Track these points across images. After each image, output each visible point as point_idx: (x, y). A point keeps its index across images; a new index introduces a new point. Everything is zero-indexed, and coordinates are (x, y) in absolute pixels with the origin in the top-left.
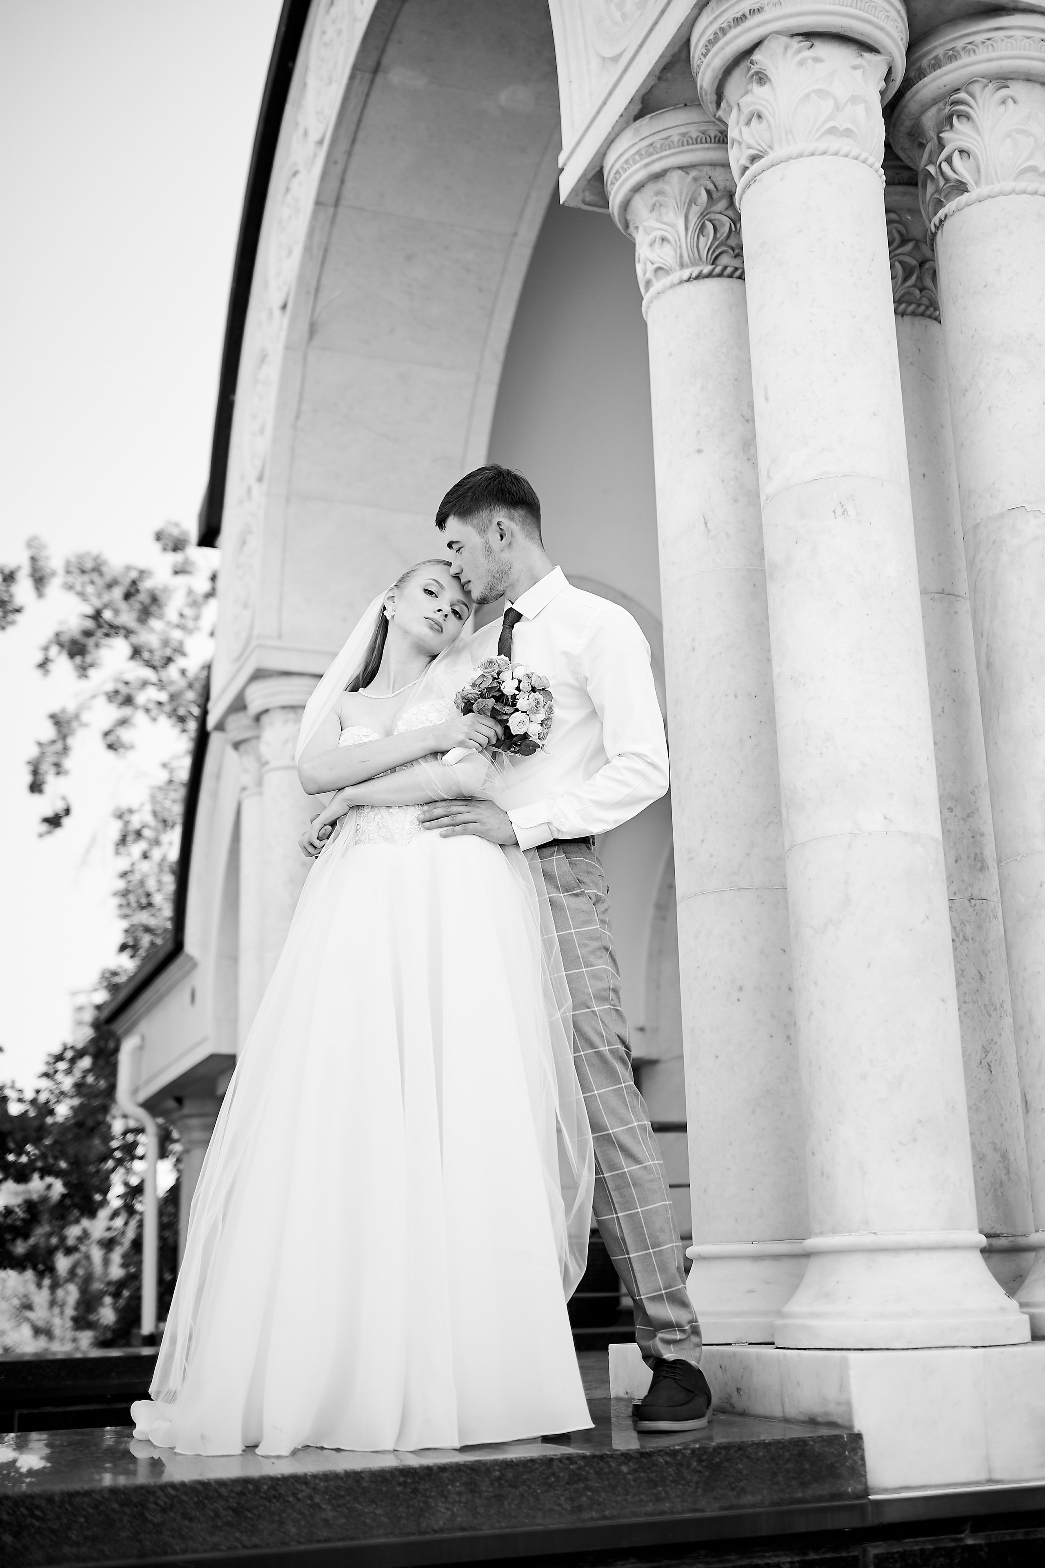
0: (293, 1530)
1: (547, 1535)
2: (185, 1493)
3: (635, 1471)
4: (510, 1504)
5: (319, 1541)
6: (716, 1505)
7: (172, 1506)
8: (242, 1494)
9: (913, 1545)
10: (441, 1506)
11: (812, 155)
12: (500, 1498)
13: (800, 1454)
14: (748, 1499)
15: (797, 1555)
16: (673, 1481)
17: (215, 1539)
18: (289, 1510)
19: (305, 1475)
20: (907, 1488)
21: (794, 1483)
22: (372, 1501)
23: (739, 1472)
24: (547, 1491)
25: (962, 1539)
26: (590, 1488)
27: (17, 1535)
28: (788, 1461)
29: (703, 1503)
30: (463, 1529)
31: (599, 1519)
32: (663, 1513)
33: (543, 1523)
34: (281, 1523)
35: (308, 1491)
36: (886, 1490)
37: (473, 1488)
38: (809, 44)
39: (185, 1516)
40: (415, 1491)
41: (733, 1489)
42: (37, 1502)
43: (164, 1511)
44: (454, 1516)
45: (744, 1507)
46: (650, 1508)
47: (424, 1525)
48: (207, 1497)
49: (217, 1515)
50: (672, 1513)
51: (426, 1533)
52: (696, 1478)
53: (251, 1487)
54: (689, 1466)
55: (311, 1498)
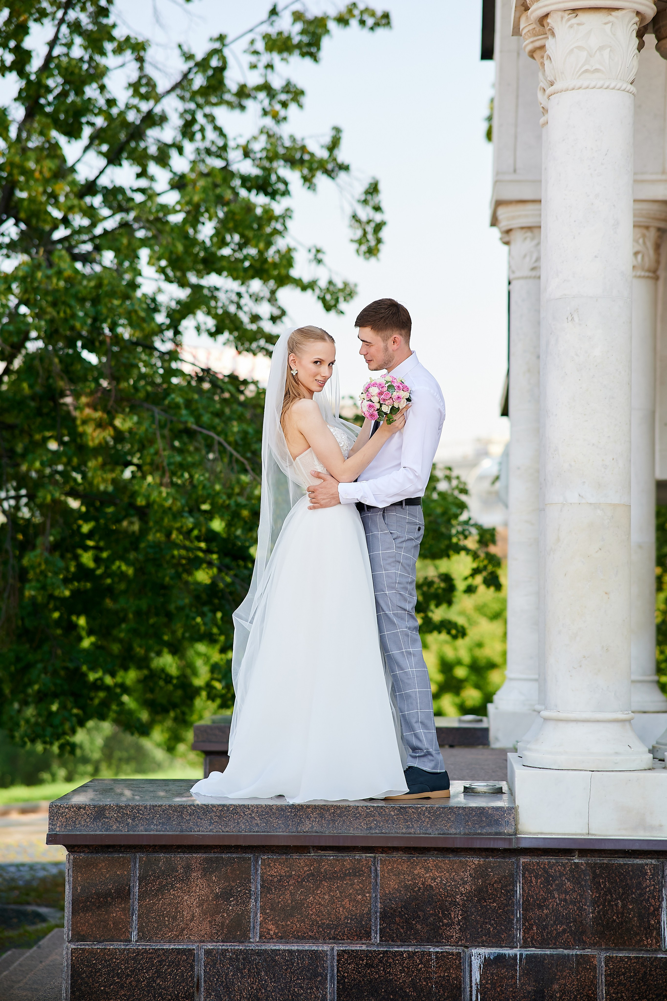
0: (243, 827)
1: (354, 837)
2: (199, 809)
3: (398, 814)
4: (338, 824)
5: (254, 832)
6: (437, 832)
7: (194, 813)
8: (221, 811)
9: (545, 860)
10: (307, 822)
11: (573, 89)
12: (334, 821)
13: (480, 813)
14: (453, 831)
15: (483, 858)
16: (415, 820)
17: (211, 827)
18: (241, 819)
19: (248, 805)
20: (542, 833)
21: (477, 826)
22: (277, 818)
23: (449, 819)
24: (356, 820)
25: (573, 860)
26: (376, 820)
27: (133, 820)
28: (475, 816)
29: (430, 831)
30: (317, 832)
31: (379, 833)
32: (410, 833)
33: (352, 832)
34: (238, 823)
35: (250, 812)
36: (530, 834)
37: (322, 816)
38: (574, 15)
39: (198, 817)
40: (295, 815)
41: (445, 826)
42: (140, 808)
43: (190, 815)
44: (312, 827)
45: (451, 834)
46: (404, 831)
47: (299, 829)
48: (207, 811)
49: (212, 818)
50: (415, 833)
51: (300, 832)
52: (427, 820)
53: (226, 808)
54: (424, 814)
55: (251, 814)
